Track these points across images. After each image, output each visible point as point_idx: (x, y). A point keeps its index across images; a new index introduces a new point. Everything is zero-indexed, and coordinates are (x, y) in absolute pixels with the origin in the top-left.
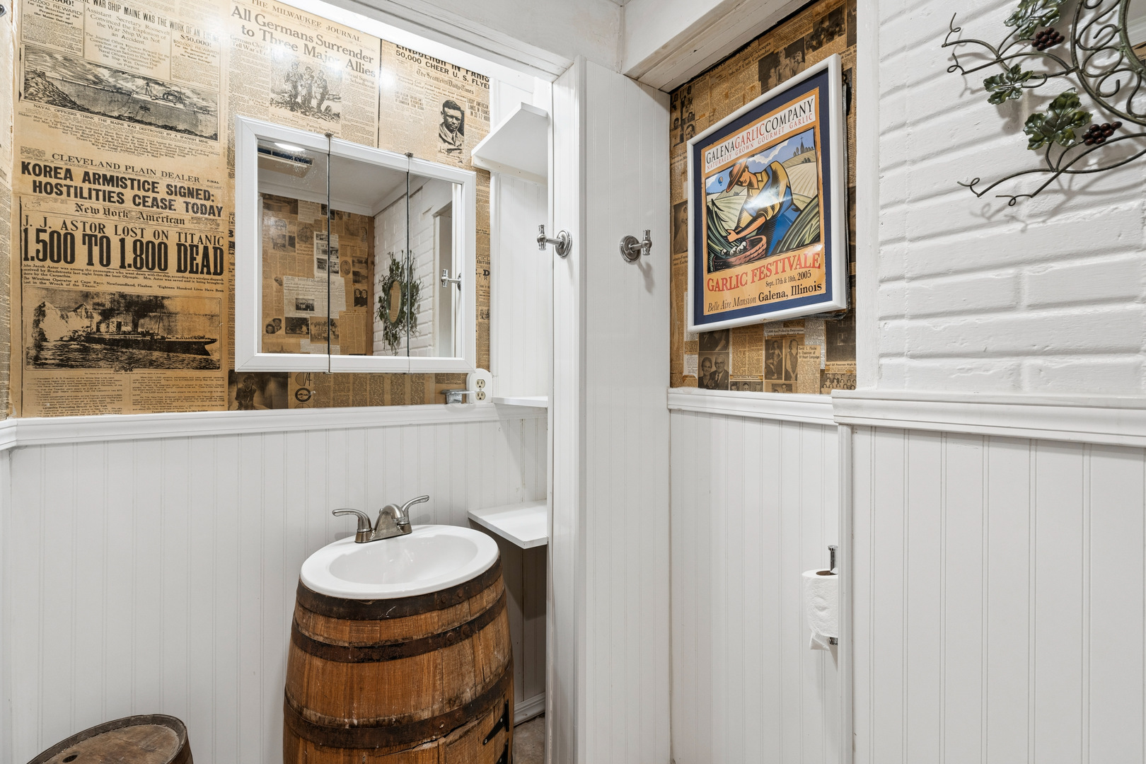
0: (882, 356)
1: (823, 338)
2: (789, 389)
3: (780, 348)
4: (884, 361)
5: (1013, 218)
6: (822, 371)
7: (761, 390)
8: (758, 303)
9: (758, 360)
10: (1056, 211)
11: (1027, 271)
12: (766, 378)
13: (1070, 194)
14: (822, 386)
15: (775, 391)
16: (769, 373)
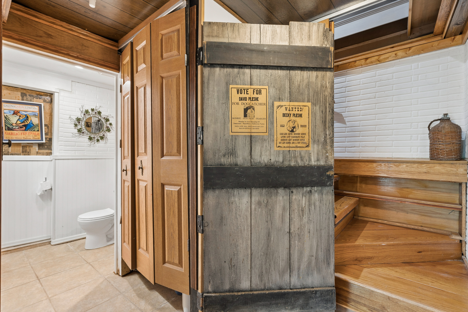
0: (60, 150)
1: (37, 146)
2: (29, 155)
3: (26, 147)
4: (60, 151)
5: (75, 137)
6: (37, 152)
7: (21, 155)
8: (23, 139)
9: (20, 150)
10: (79, 138)
11: (76, 143)
12: (22, 153)
13: (80, 137)
14: (37, 154)
15: (25, 155)
16: (23, 152)
